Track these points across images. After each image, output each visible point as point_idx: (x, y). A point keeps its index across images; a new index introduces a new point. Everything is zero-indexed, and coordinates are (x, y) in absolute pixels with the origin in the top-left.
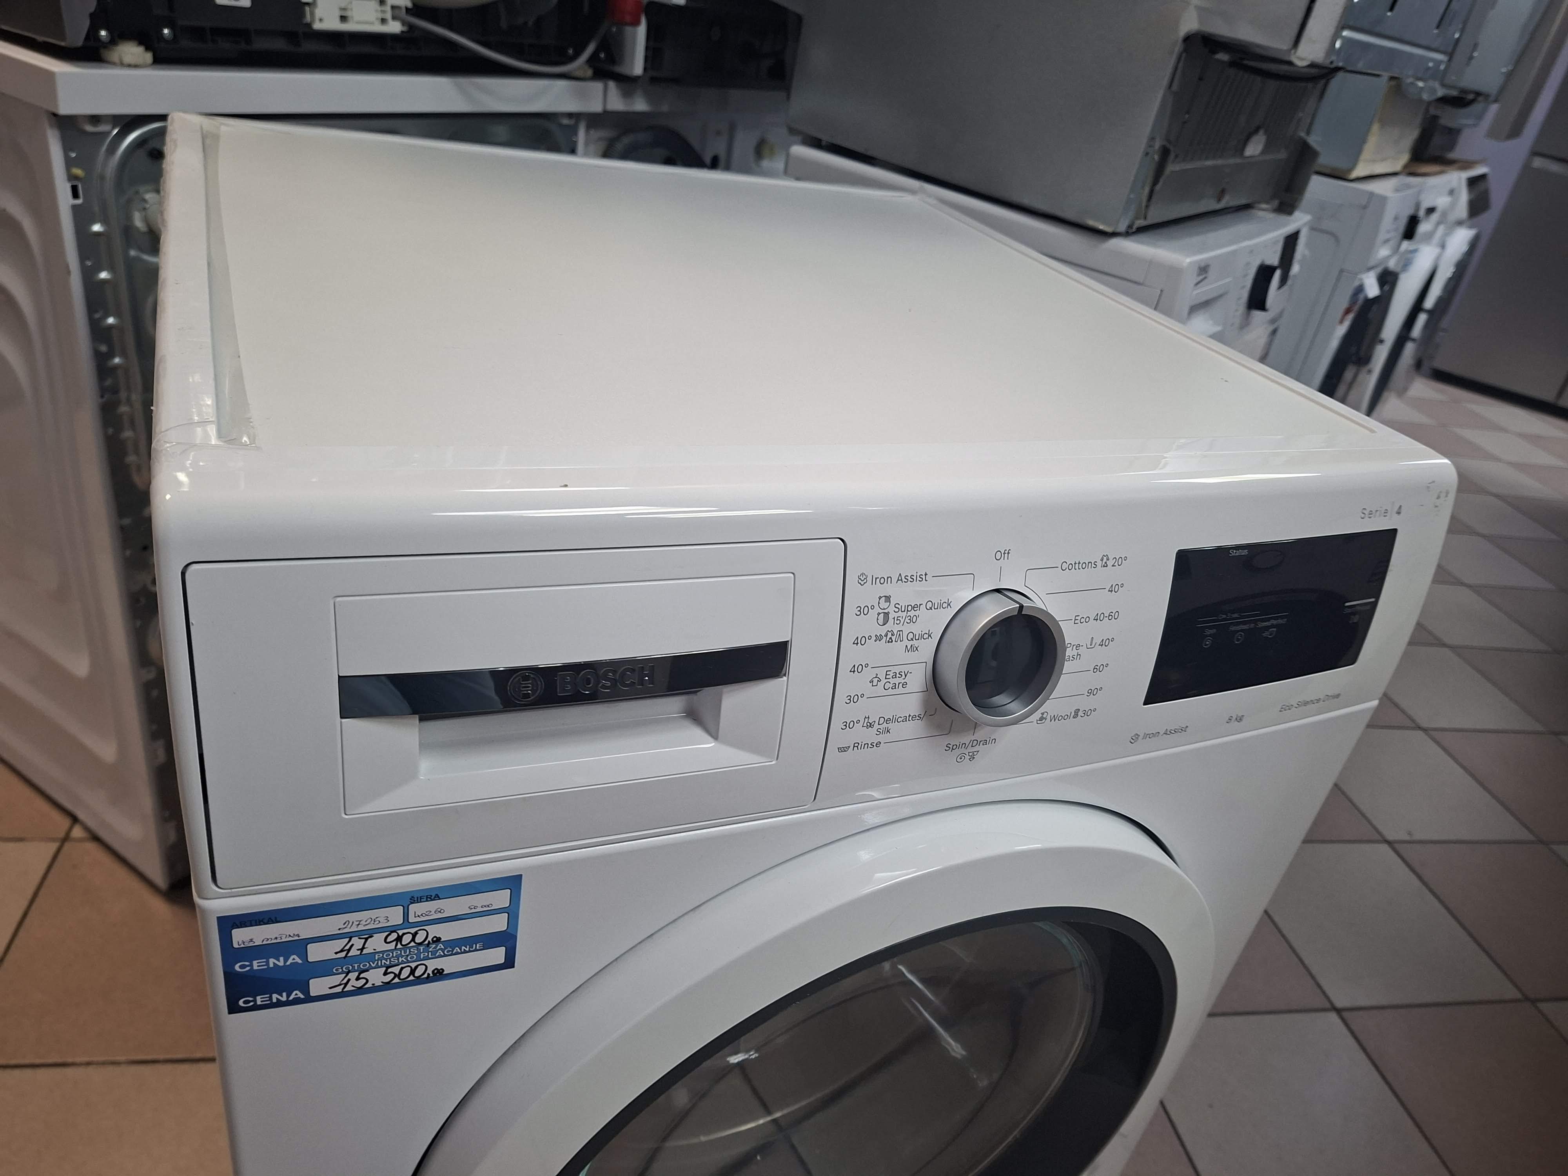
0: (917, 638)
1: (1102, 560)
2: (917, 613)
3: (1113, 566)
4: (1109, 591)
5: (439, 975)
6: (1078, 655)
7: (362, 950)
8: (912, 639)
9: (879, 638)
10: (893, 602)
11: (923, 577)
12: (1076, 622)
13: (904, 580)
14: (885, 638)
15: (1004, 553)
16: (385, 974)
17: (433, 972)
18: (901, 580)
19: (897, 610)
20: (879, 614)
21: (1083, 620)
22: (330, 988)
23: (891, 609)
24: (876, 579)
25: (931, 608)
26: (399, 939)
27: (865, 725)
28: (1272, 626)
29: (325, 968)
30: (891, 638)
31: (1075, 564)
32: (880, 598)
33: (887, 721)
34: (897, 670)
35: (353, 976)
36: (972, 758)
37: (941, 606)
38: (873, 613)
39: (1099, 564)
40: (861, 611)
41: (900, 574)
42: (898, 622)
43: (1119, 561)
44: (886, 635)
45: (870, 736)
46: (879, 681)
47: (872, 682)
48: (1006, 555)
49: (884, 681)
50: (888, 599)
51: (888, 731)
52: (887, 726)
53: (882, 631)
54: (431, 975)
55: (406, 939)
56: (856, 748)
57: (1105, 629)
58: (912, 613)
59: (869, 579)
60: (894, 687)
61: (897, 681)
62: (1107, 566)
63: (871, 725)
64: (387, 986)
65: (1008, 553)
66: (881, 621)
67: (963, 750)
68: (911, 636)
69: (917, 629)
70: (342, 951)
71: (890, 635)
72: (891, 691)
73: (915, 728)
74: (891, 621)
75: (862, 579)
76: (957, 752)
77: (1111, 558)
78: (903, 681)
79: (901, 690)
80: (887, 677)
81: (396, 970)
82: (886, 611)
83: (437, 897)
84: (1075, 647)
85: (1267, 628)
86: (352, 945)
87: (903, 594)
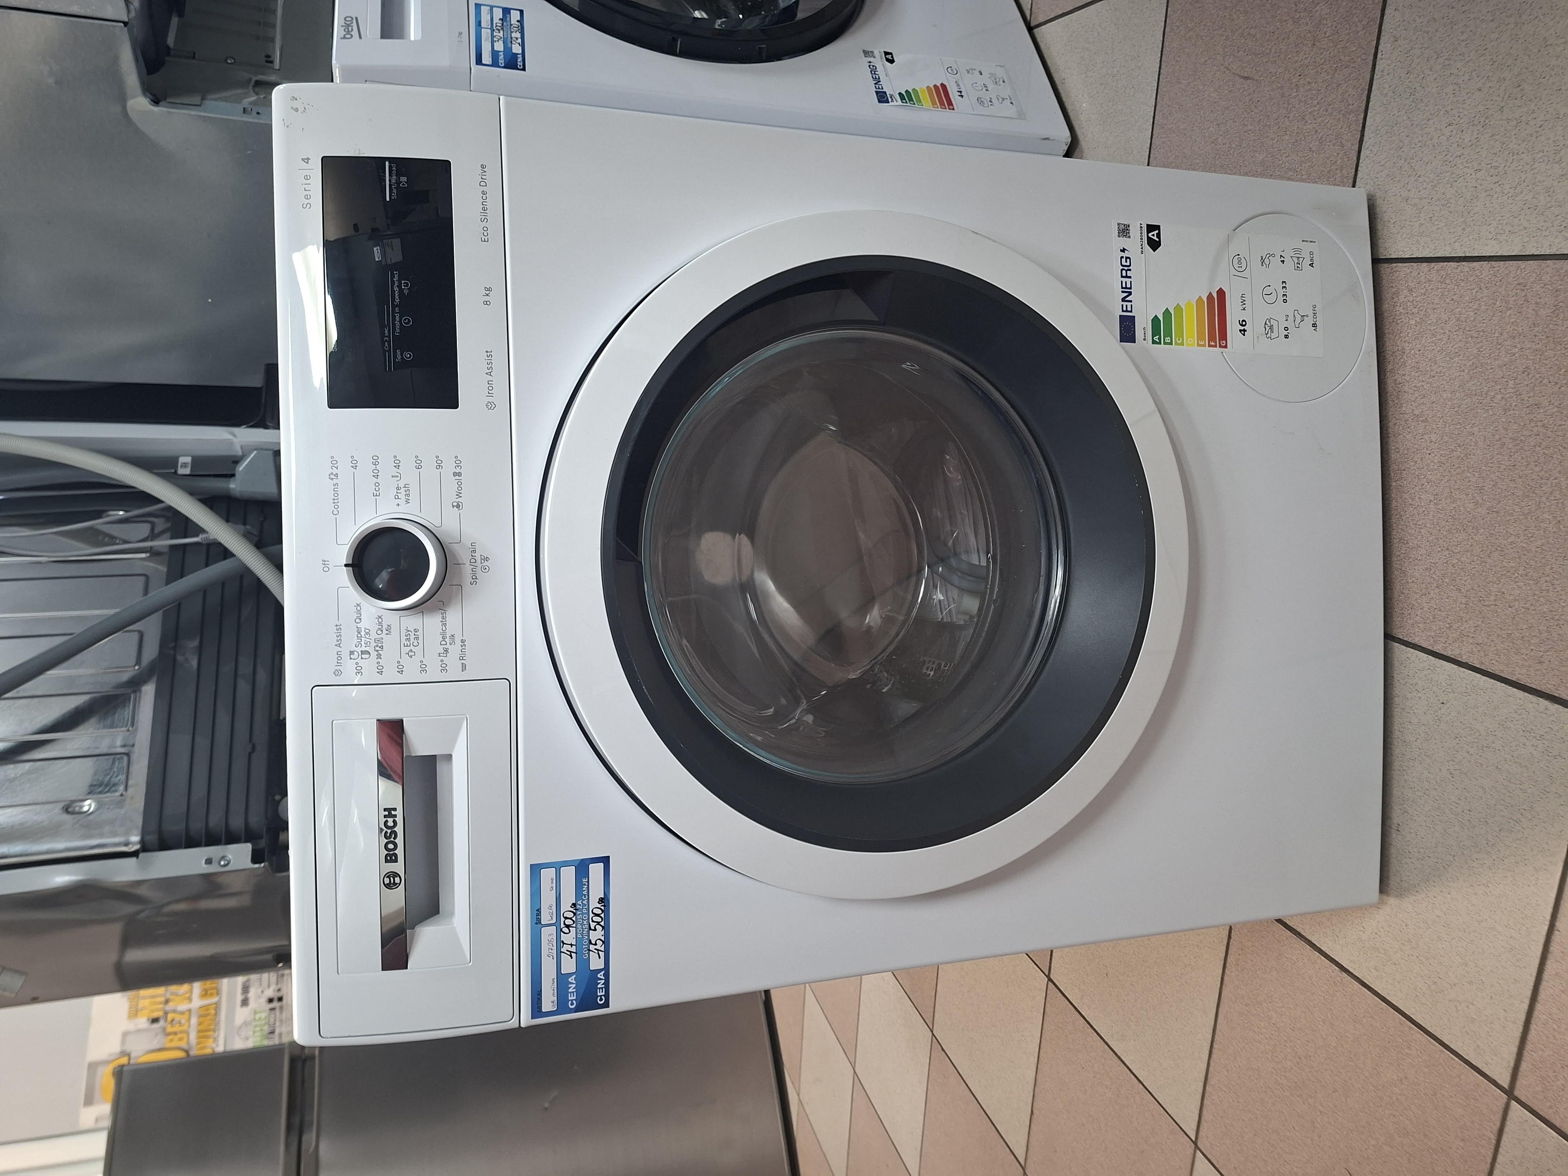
0: (381, 627)
1: (332, 479)
2: (363, 630)
3: (337, 468)
4: (356, 469)
5: (604, 901)
6: (405, 487)
7: (572, 945)
8: (382, 631)
9: (379, 656)
10: (353, 648)
11: (338, 628)
12: (378, 494)
13: (339, 642)
14: (379, 652)
15: (325, 564)
16: (595, 930)
17: (599, 903)
18: (339, 644)
19: (360, 645)
20: (362, 658)
21: (377, 489)
22: (600, 958)
23: (359, 649)
24: (338, 663)
25: (360, 619)
26: (568, 926)
27: (445, 655)
28: (399, 286)
29: (583, 963)
30: (380, 647)
31: (334, 503)
32: (351, 659)
33: (444, 638)
34: (404, 638)
35: (592, 947)
36: (486, 559)
37: (359, 612)
38: (362, 663)
39: (335, 481)
40: (359, 672)
41: (336, 645)
42: (368, 643)
43: (334, 463)
44: (377, 651)
45: (455, 650)
46: (411, 651)
47: (411, 657)
48: (326, 563)
49: (412, 647)
50: (352, 653)
51: (453, 636)
52: (448, 637)
53: (374, 654)
54: (603, 904)
55: (568, 922)
56: (464, 658)
57: (386, 468)
58: (363, 633)
59: (338, 668)
60: (417, 638)
61: (412, 637)
62: (337, 474)
63: (446, 651)
64: (606, 928)
65: (325, 561)
66: (367, 656)
67: (478, 570)
68: (379, 632)
69: (374, 628)
70: (571, 956)
71: (377, 648)
72: (421, 641)
73: (453, 616)
74: (367, 649)
75: (338, 673)
76: (479, 573)
77: (331, 471)
78: (413, 632)
79: (420, 633)
80: (409, 645)
81: (593, 925)
82: (360, 654)
83: (539, 910)
84: (398, 491)
85: (401, 291)
86: (567, 951)
87: (350, 642)
